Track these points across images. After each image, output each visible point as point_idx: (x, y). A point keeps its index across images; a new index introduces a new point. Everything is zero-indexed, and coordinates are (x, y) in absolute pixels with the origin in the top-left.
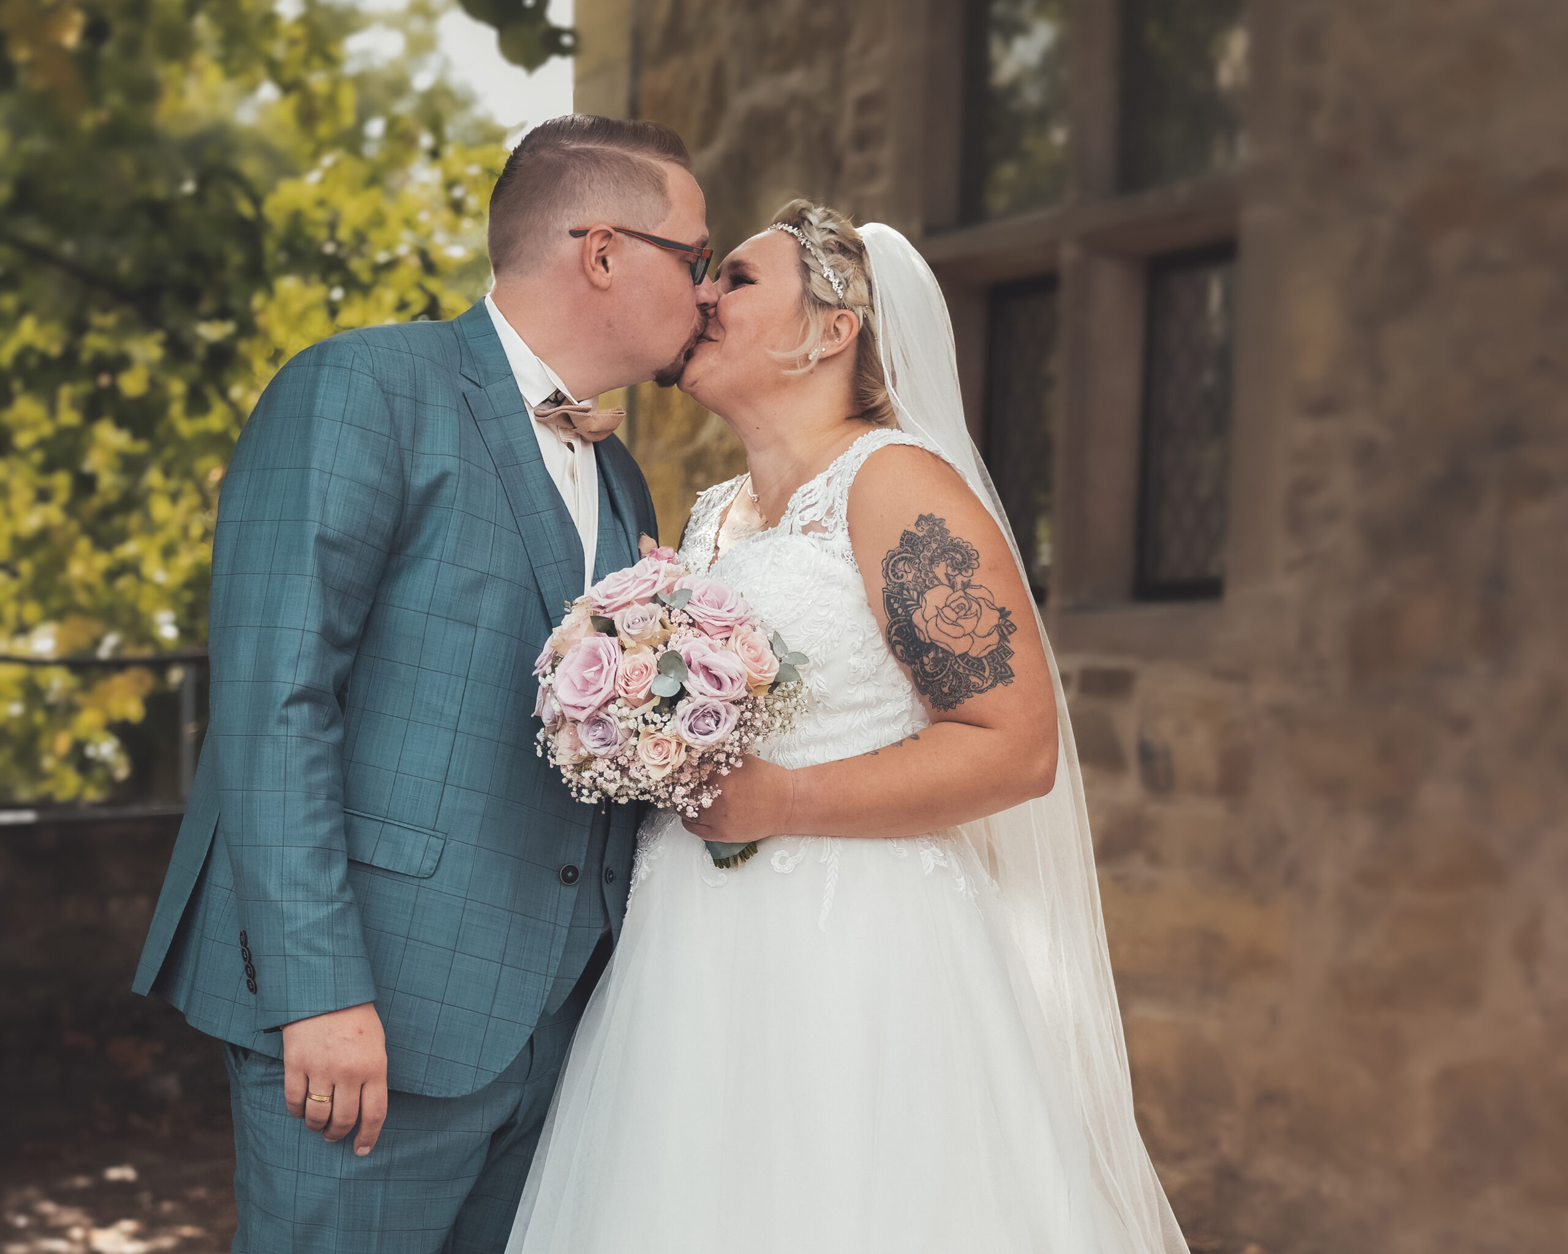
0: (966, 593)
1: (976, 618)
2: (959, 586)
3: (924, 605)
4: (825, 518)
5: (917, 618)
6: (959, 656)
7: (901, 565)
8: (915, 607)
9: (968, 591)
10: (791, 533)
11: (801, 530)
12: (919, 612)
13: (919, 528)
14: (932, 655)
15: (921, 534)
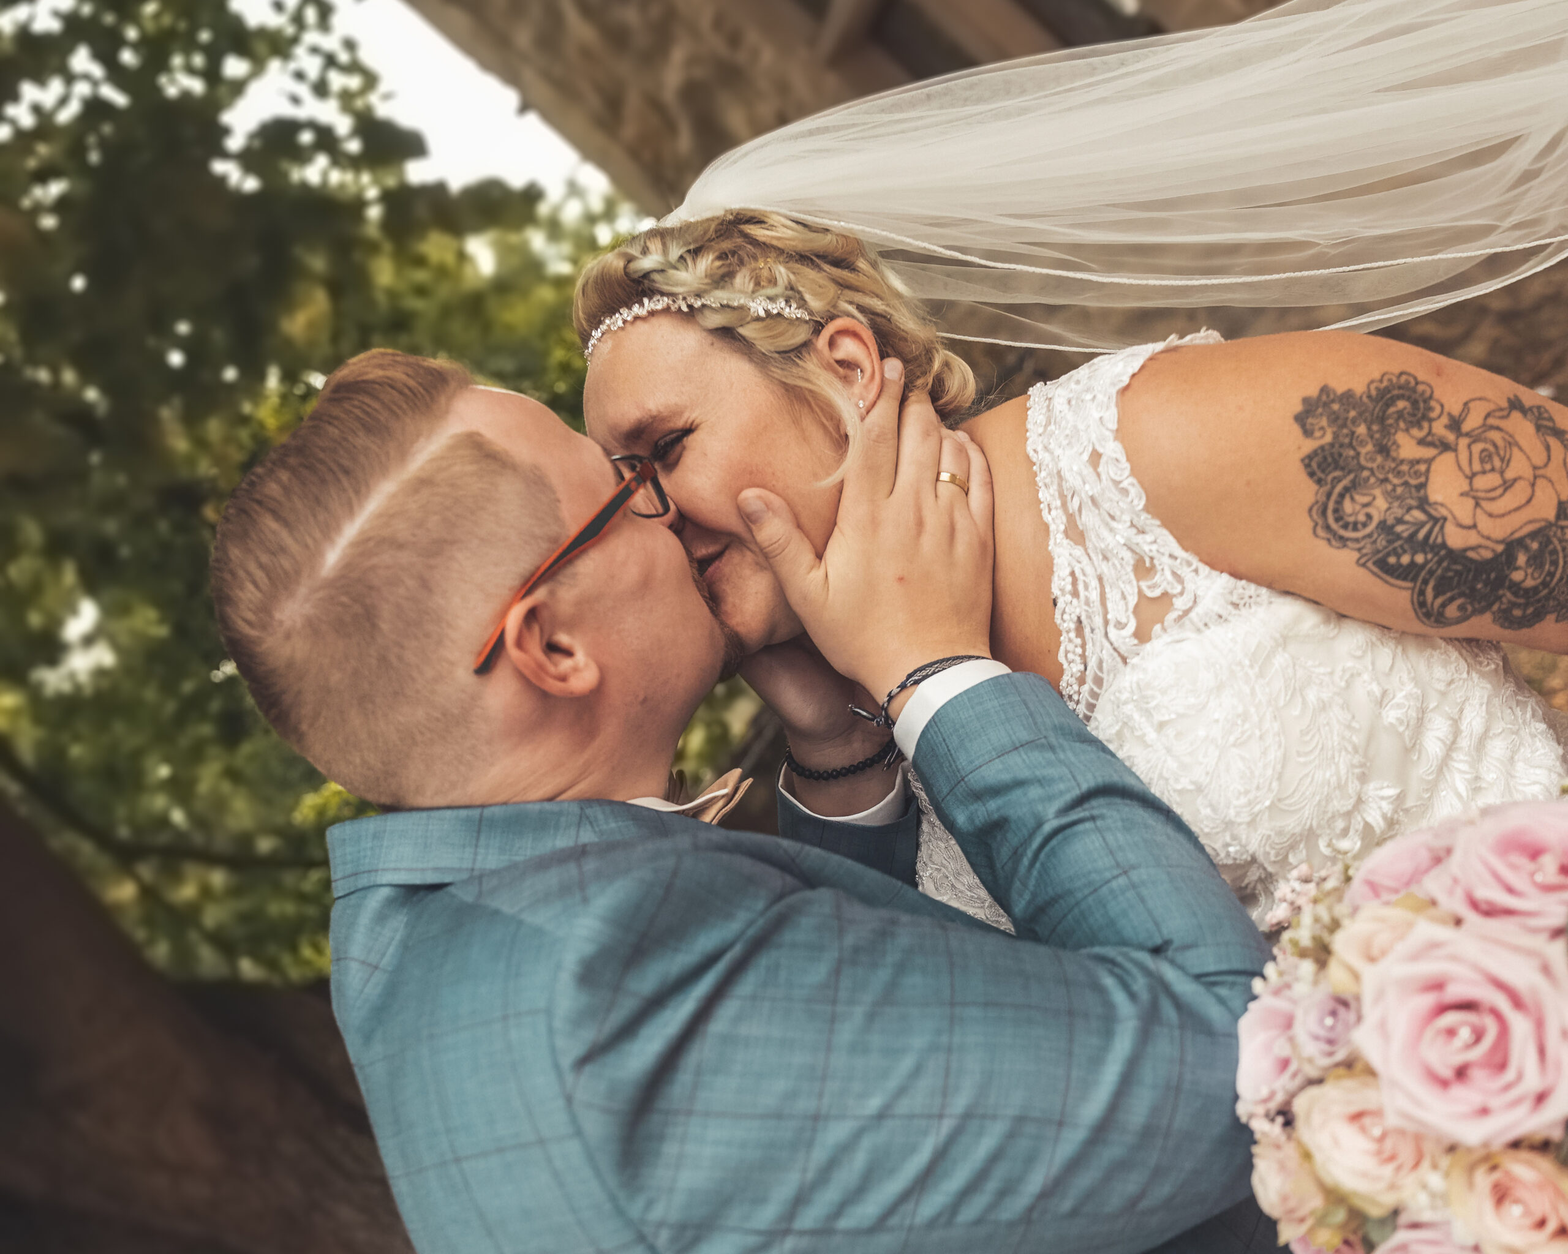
0: (1467, 435)
1: (1515, 450)
2: (1451, 437)
3: (1444, 512)
4: (1144, 585)
5: (1455, 538)
6: (1558, 517)
7: (1348, 506)
8: (1437, 529)
9: (1466, 427)
10: (1125, 660)
11: (1136, 642)
12: (1450, 528)
13: (1318, 434)
14: (1522, 559)
15: (1328, 438)
